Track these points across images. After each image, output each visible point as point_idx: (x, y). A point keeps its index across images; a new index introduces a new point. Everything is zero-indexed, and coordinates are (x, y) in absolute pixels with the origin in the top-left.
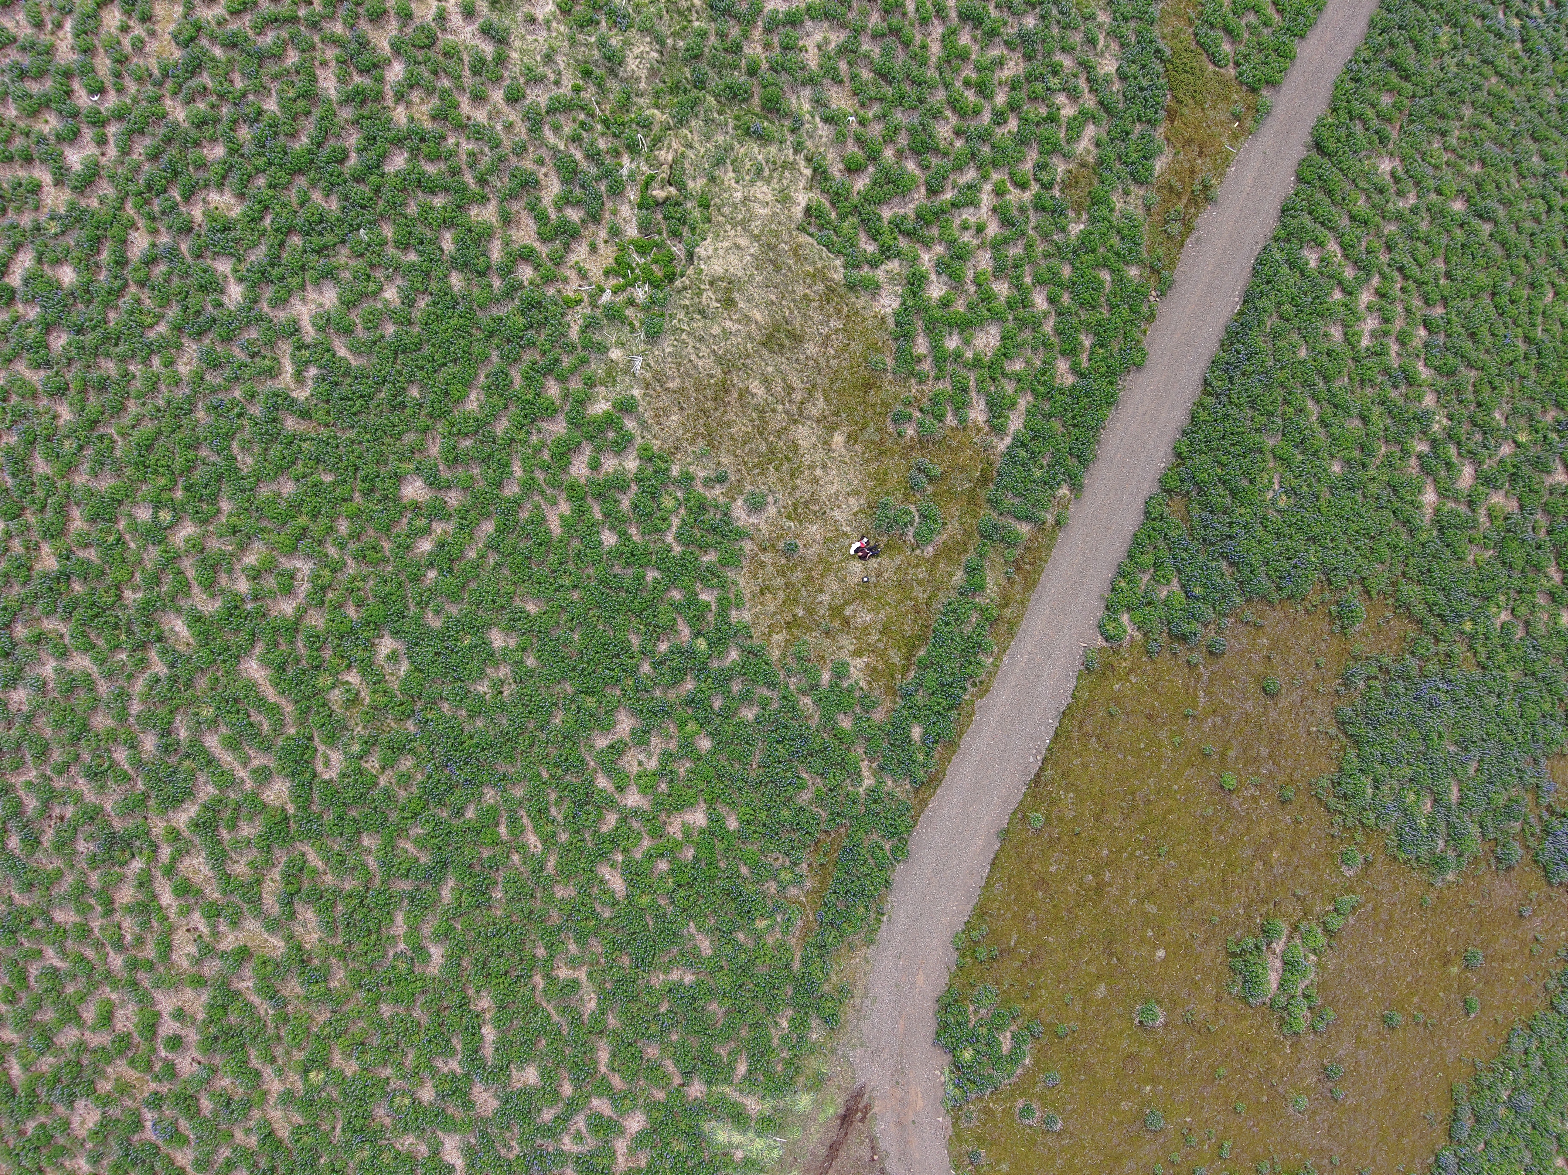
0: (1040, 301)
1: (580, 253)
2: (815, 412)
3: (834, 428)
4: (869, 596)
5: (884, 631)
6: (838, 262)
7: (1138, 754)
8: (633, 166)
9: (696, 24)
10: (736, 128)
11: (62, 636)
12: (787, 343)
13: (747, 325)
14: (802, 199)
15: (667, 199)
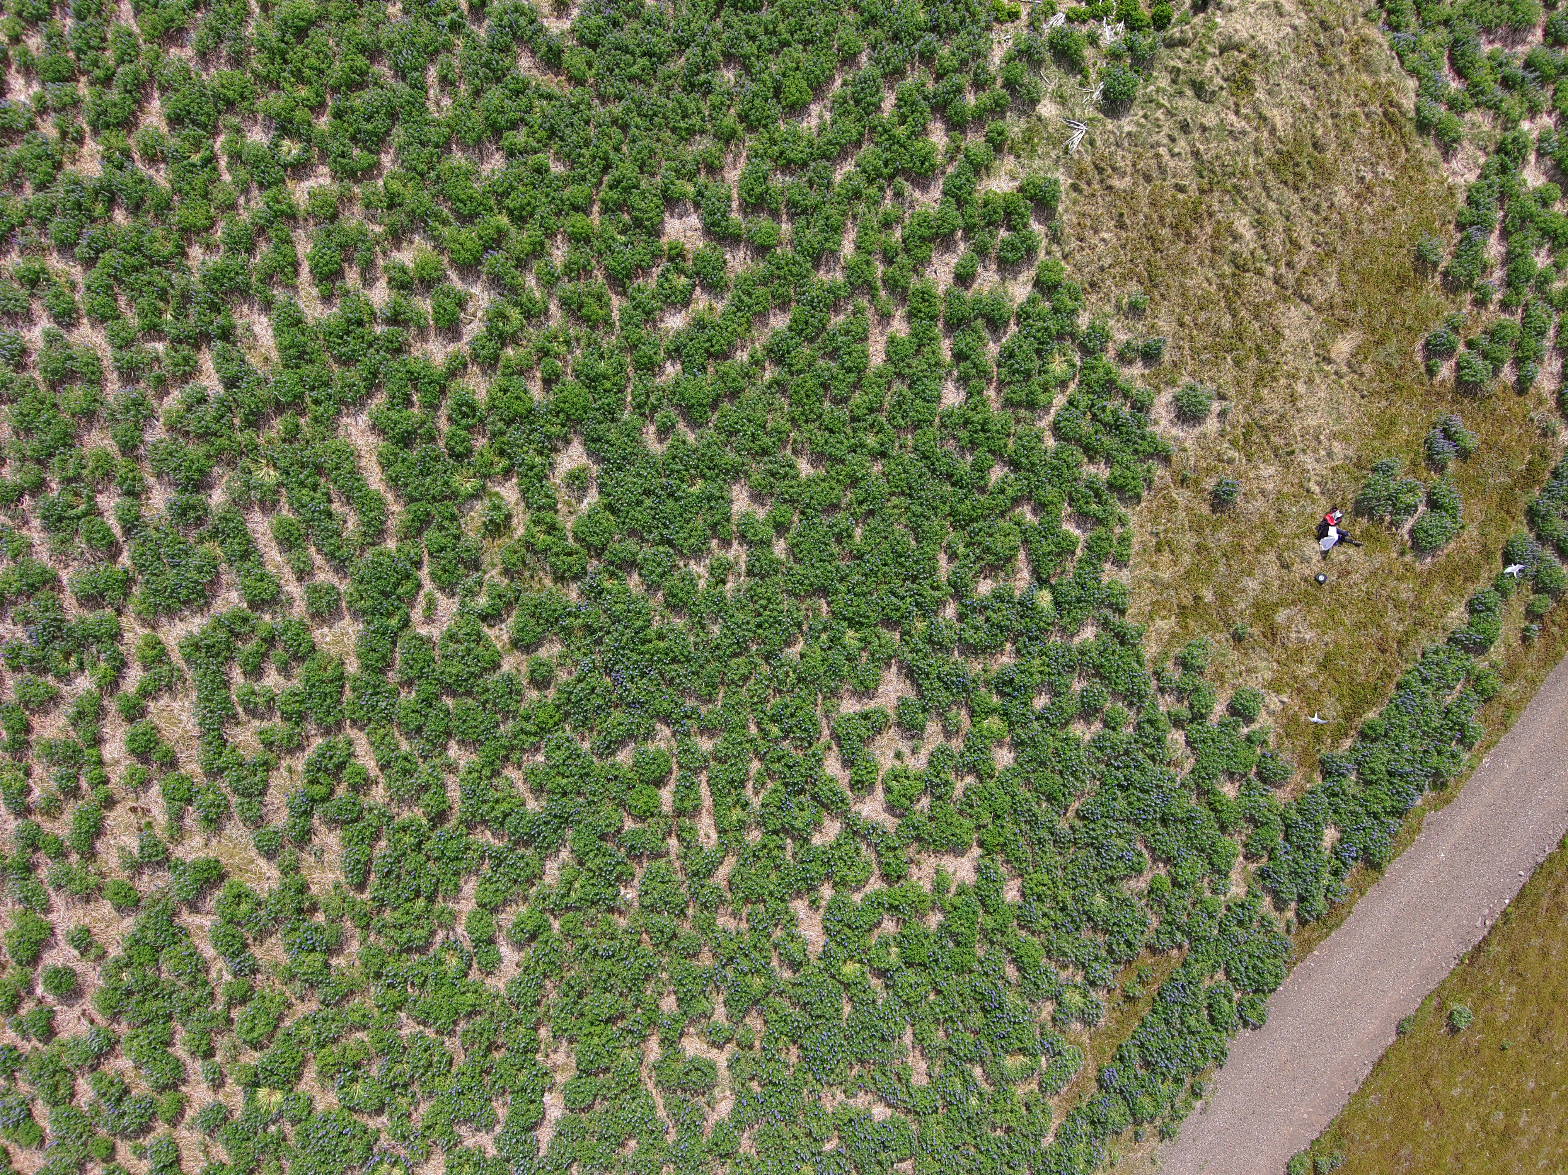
2: (1320, 295)
4: (1318, 603)
5: (1326, 664)
6: (1410, 84)
11: (73, 287)
12: (1308, 176)
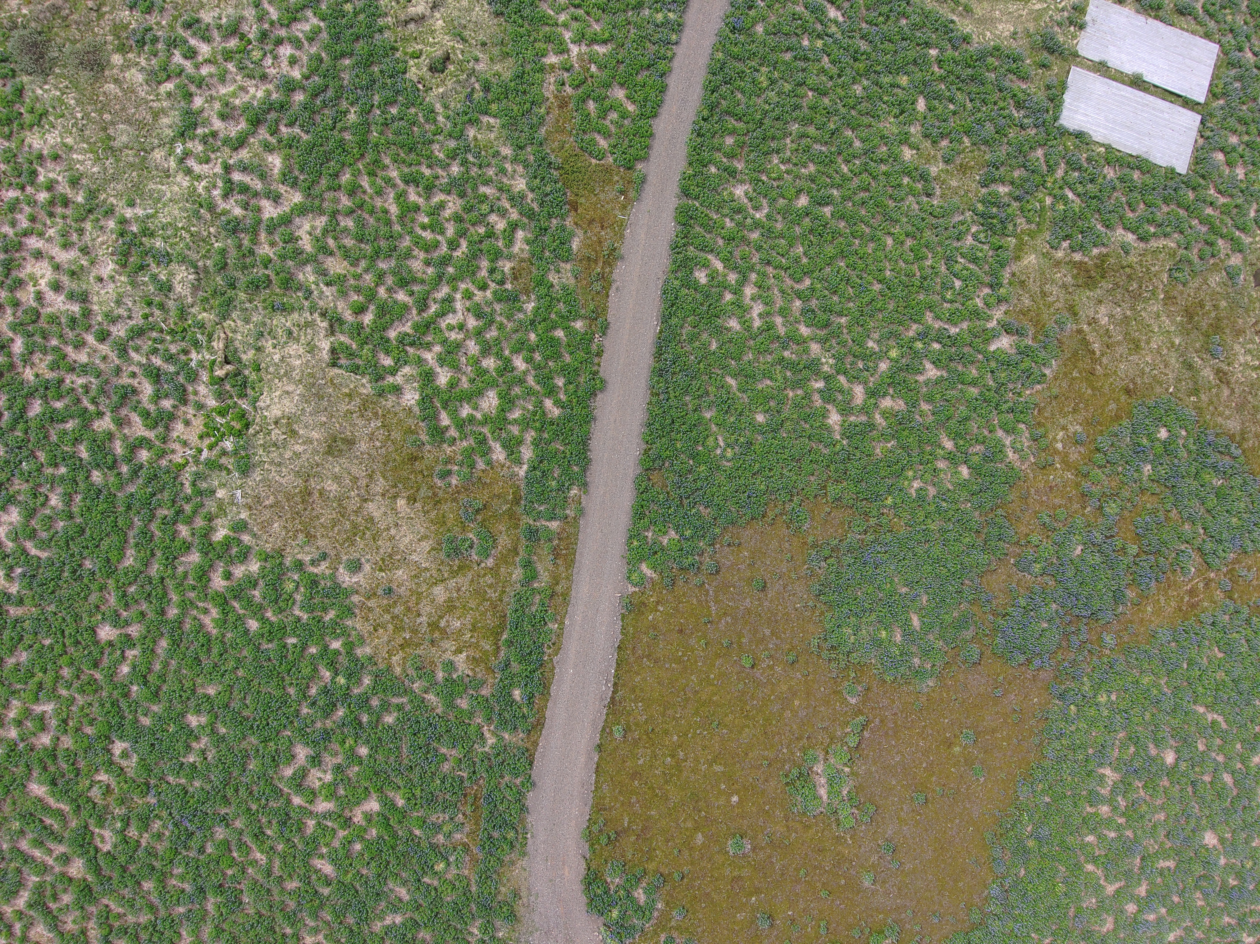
0: (520, 364)
1: (179, 428)
2: (379, 490)
3: (395, 497)
4: (455, 607)
5: (474, 629)
6: (364, 381)
7: (679, 661)
8: (200, 356)
9: (216, 245)
10: (265, 308)
12: (344, 447)
13: (312, 444)
14: (325, 345)
15: (227, 375)
